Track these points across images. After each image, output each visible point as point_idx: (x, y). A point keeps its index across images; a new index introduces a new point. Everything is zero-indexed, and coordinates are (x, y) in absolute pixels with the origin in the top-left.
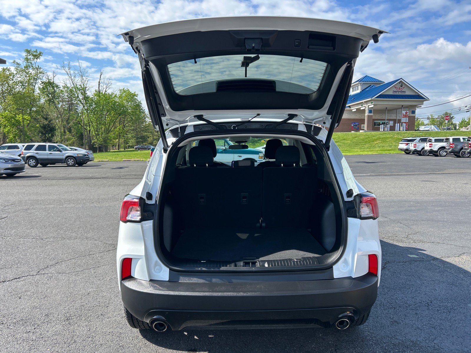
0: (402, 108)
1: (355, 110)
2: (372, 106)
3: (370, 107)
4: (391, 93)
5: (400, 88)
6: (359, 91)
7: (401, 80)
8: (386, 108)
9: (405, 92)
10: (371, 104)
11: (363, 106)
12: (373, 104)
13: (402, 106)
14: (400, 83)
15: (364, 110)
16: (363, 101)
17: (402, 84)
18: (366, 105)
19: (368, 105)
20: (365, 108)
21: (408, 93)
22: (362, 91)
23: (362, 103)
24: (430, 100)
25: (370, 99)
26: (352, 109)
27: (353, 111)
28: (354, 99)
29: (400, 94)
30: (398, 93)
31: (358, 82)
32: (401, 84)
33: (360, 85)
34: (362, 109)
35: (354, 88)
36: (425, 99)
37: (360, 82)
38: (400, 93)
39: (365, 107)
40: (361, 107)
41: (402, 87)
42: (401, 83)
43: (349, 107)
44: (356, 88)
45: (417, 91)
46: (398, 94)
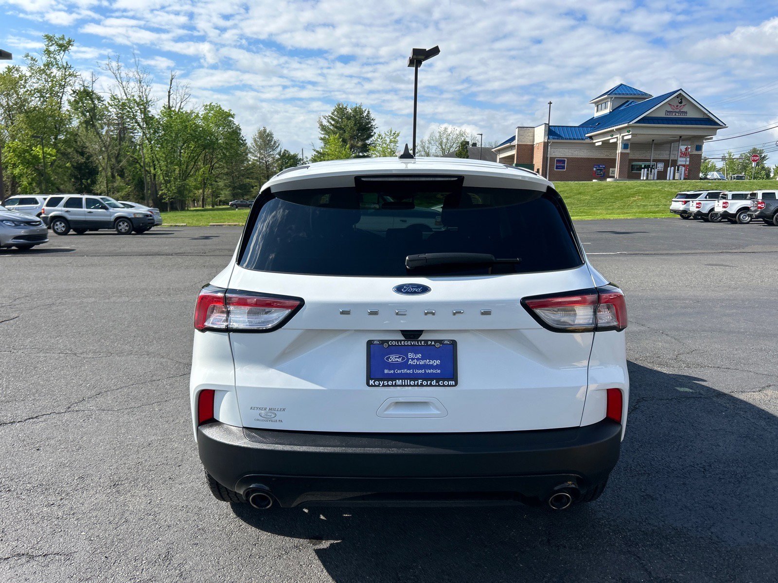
0: (681, 141)
1: (600, 143)
2: (630, 137)
3: (626, 138)
4: (662, 114)
5: (677, 106)
6: (607, 111)
7: (681, 92)
8: (653, 140)
9: (686, 113)
10: (627, 134)
11: (614, 137)
12: (631, 133)
13: (681, 137)
14: (678, 97)
15: (615, 144)
16: (614, 128)
17: (681, 99)
18: (618, 136)
19: (622, 135)
20: (617, 140)
21: (692, 114)
22: (613, 110)
23: (612, 131)
24: (727, 127)
25: (626, 125)
26: (594, 141)
27: (597, 144)
28: (600, 125)
29: (678, 116)
30: (674, 114)
31: (606, 96)
32: (679, 99)
33: (609, 100)
34: (611, 141)
35: (600, 106)
36: (720, 125)
37: (611, 96)
38: (677, 114)
39: (617, 138)
40: (610, 138)
41: (682, 104)
42: (681, 97)
43: (591, 137)
44: (603, 105)
45: (706, 112)
46: (673, 116)
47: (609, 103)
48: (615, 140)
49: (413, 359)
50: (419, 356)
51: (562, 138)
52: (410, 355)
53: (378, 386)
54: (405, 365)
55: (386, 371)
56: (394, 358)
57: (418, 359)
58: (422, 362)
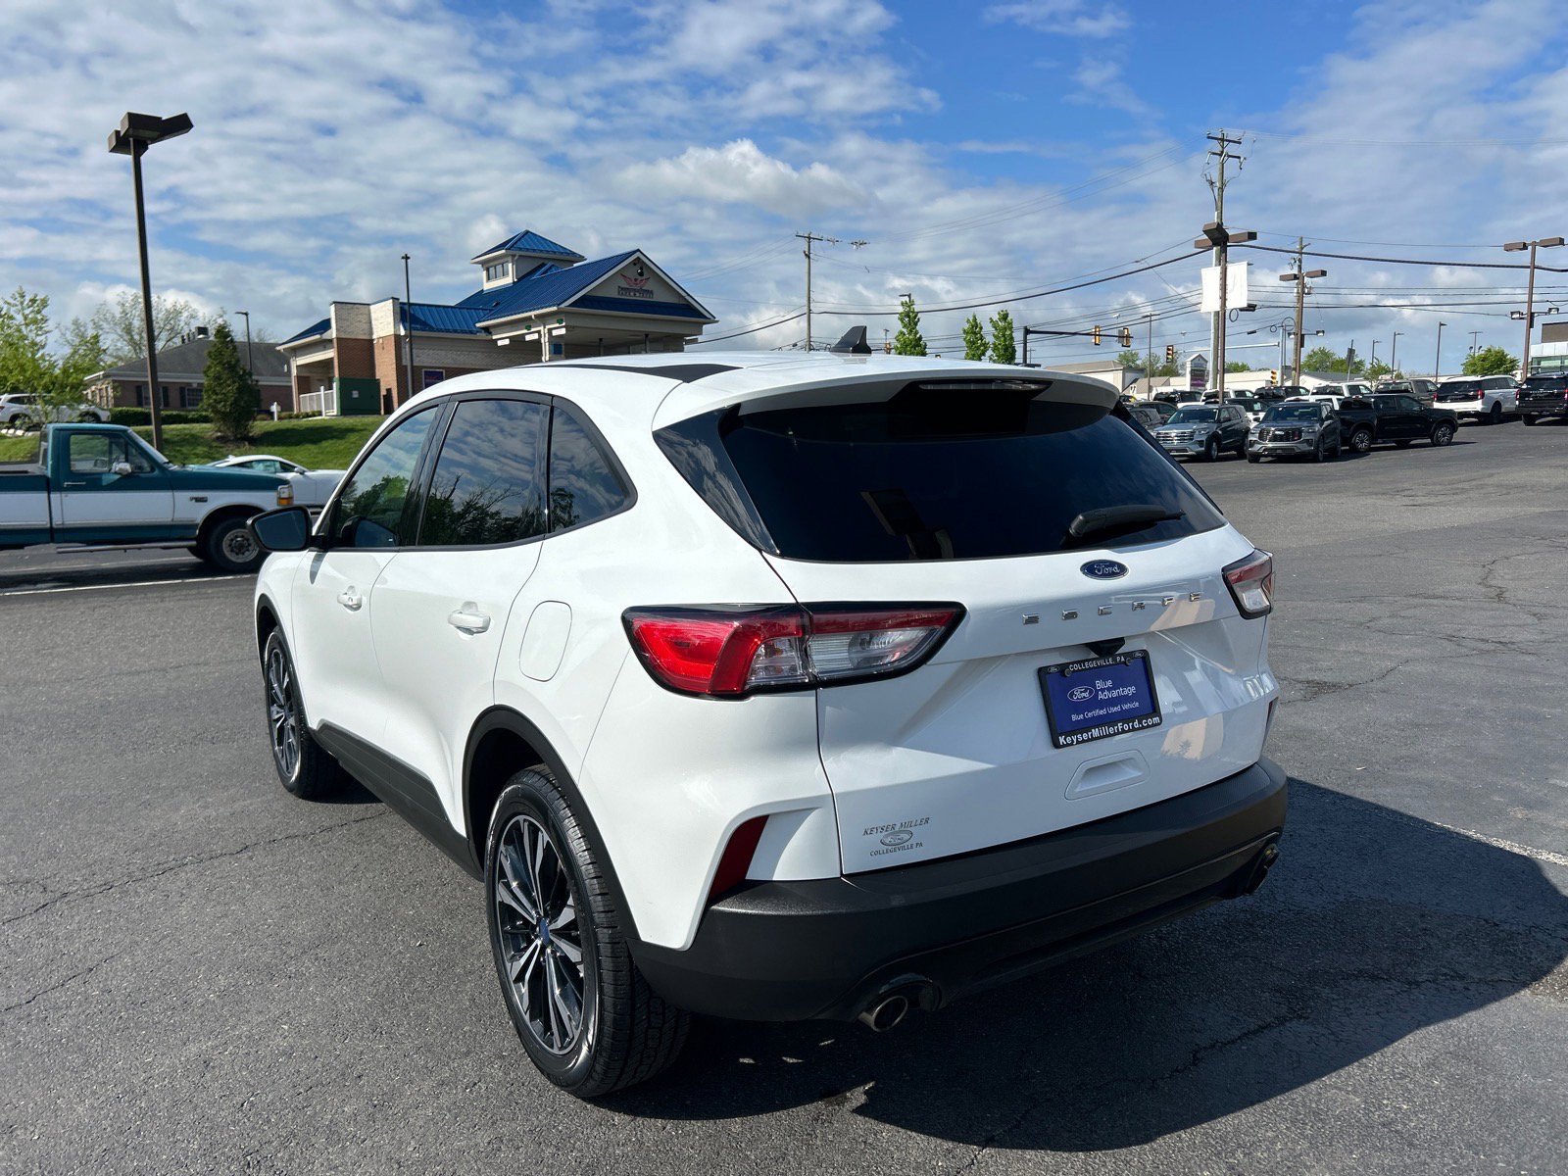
0: (648, 343)
1: (507, 342)
2: (563, 331)
3: (555, 333)
4: (612, 293)
5: (636, 280)
6: (509, 280)
7: (638, 254)
8: (601, 340)
9: (652, 292)
10: (557, 325)
11: (533, 330)
12: (564, 324)
13: (647, 336)
14: (635, 264)
15: (537, 343)
16: (532, 314)
17: (641, 269)
18: (541, 328)
19: (548, 327)
20: (540, 336)
21: (661, 296)
22: (519, 280)
23: (530, 318)
24: (717, 322)
25: (555, 308)
26: (494, 337)
27: (500, 343)
28: (500, 307)
29: (639, 297)
30: (632, 294)
31: (504, 251)
32: (638, 266)
33: (510, 259)
34: (528, 338)
35: (492, 270)
36: (706, 317)
37: (510, 252)
38: (638, 294)
39: (539, 332)
40: (525, 331)
41: (644, 277)
42: (638, 265)
43: (487, 329)
44: (499, 268)
45: (684, 294)
46: (631, 297)
47: (510, 265)
48: (535, 336)
49: (1103, 690)
50: (1109, 683)
51: (432, 329)
52: (1099, 684)
53: (1072, 744)
54: (1094, 703)
55: (1074, 718)
56: (1080, 694)
57: (1109, 689)
58: (1115, 694)
